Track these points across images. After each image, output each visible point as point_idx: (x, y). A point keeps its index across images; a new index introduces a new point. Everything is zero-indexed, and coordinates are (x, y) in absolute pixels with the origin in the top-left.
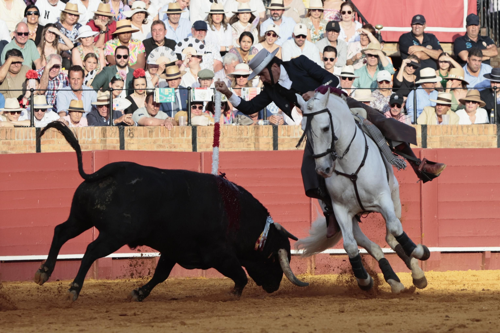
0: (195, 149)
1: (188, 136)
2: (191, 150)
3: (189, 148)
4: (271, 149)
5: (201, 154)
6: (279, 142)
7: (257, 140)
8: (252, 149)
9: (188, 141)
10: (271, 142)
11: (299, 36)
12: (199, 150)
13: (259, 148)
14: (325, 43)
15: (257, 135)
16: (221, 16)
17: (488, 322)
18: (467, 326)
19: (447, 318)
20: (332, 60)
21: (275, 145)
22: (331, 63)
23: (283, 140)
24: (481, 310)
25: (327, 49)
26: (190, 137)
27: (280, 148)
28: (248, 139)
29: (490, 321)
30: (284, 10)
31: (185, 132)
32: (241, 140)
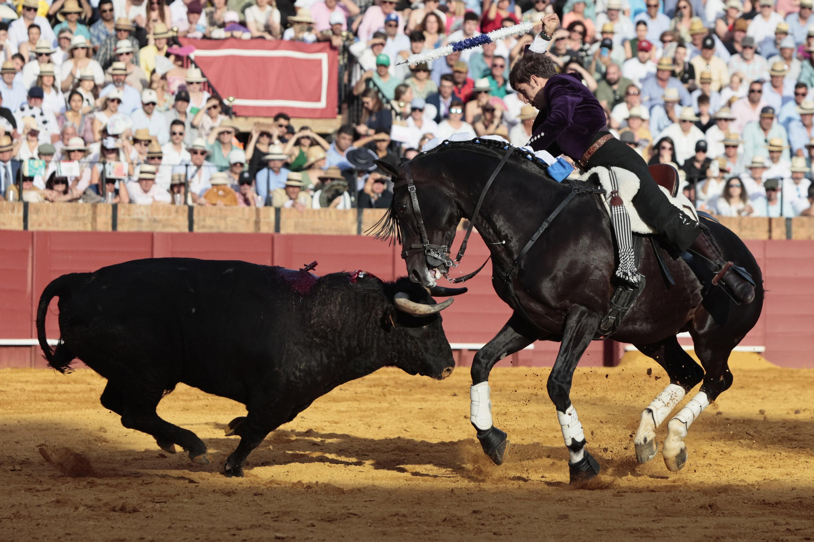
0: (26, 227)
1: (18, 212)
2: (21, 228)
3: (19, 227)
4: (110, 229)
5: (32, 233)
6: (119, 221)
7: (94, 219)
8: (89, 228)
9: (19, 218)
10: (110, 222)
11: (148, 104)
12: (30, 228)
13: (96, 227)
14: (173, 115)
15: (94, 213)
16: (52, 79)
17: (348, 425)
18: (325, 428)
19: (303, 419)
20: (181, 134)
21: (114, 225)
22: (181, 137)
23: (123, 220)
24: (340, 412)
25: (175, 122)
26: (21, 214)
27: (120, 229)
28: (84, 218)
29: (350, 424)
30: (126, 75)
31: (16, 209)
32: (76, 219)
